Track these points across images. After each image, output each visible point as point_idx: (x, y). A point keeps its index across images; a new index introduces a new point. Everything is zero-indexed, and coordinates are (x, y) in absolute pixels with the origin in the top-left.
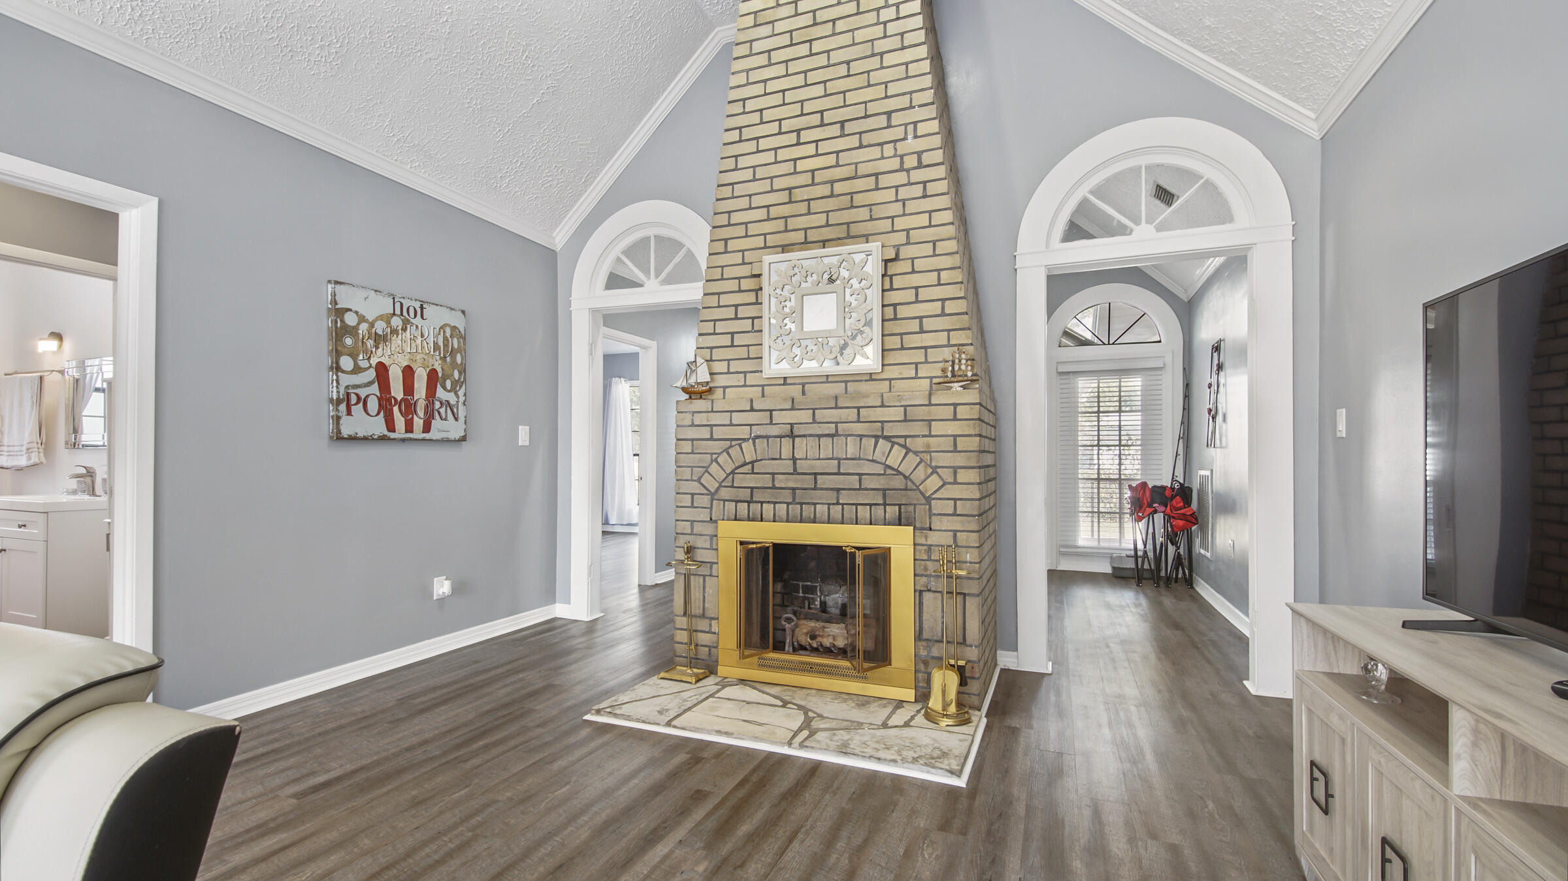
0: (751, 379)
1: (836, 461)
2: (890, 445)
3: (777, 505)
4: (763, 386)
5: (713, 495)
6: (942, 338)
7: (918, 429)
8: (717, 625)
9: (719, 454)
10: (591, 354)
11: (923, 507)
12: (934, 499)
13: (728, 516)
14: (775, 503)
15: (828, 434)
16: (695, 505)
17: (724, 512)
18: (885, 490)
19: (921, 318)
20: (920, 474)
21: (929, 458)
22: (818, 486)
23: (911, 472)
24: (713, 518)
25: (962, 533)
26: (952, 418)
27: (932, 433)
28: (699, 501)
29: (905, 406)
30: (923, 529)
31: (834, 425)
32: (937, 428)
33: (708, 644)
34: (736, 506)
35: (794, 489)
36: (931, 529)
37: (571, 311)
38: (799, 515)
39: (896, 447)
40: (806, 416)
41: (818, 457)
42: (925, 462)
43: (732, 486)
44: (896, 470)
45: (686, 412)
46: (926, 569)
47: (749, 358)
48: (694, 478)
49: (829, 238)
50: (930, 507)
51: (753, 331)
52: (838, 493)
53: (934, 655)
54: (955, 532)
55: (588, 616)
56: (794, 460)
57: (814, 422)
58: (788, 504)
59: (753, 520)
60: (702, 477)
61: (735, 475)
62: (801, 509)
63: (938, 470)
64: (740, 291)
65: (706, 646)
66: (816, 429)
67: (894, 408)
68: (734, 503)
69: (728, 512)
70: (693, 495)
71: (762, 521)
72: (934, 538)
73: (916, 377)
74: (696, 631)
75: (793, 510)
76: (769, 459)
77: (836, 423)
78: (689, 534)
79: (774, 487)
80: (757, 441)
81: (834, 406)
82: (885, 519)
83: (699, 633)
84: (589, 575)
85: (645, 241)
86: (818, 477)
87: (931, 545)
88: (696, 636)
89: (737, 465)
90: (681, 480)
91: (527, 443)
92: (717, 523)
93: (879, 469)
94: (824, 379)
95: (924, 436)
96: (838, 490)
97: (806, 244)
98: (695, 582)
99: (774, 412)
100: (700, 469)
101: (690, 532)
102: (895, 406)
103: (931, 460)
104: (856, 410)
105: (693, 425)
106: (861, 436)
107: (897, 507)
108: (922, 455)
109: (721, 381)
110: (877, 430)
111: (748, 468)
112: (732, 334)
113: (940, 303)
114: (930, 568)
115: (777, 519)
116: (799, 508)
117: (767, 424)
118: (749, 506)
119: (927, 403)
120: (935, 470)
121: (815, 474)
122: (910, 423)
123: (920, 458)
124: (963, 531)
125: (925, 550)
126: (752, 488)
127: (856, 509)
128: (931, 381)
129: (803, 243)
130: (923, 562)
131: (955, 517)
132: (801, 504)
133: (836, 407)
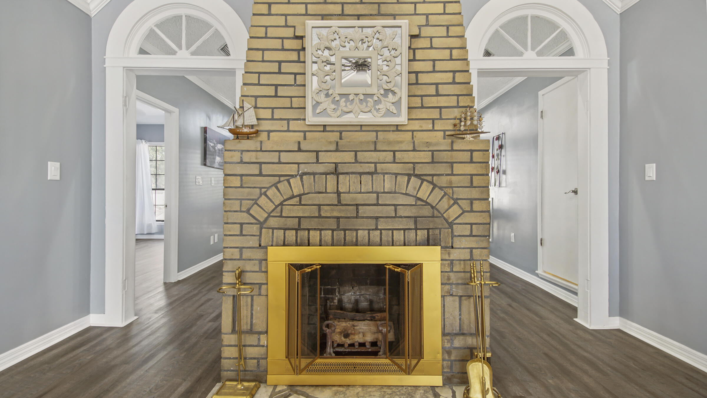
0: (294, 126)
1: (375, 195)
2: (420, 181)
3: (323, 232)
4: (305, 132)
5: (261, 224)
6: (452, 101)
7: (443, 169)
8: (265, 339)
9: (268, 188)
10: (125, 105)
11: (446, 230)
12: (455, 224)
13: (277, 242)
14: (321, 230)
15: (369, 172)
16: (244, 233)
17: (273, 238)
18: (416, 217)
19: (437, 84)
20: (444, 204)
21: (451, 192)
22: (360, 215)
23: (437, 202)
24: (262, 245)
25: (477, 250)
26: (469, 161)
27: (454, 173)
28: (247, 229)
29: (433, 151)
30: (446, 247)
31: (373, 165)
32: (458, 169)
33: (256, 357)
34: (284, 234)
35: (338, 218)
36: (452, 247)
37: (105, 68)
38: (343, 239)
39: (425, 183)
40: (349, 157)
41: (359, 191)
42: (448, 195)
43: (281, 216)
44: (426, 202)
45: (235, 151)
46: (449, 279)
47: (292, 108)
48: (242, 209)
49: (362, 13)
50: (452, 230)
51: (295, 85)
52: (376, 221)
53: (456, 346)
54: (471, 249)
55: (122, 322)
56: (338, 193)
57: (356, 161)
58: (333, 230)
59: (301, 245)
60: (251, 208)
61: (284, 207)
62: (345, 234)
63: (458, 201)
64: (283, 49)
65: (254, 358)
66: (359, 168)
67: (423, 152)
68: (283, 231)
69: (277, 238)
70: (241, 224)
71: (309, 245)
72: (455, 254)
73: (433, 130)
74: (244, 346)
75: (337, 235)
76: (316, 193)
77: (375, 163)
78: (238, 260)
79: (320, 217)
80: (304, 177)
81: (373, 149)
82: (416, 240)
83: (247, 348)
84: (124, 287)
85: (178, 18)
86: (360, 207)
87: (453, 260)
88: (245, 350)
89: (285, 198)
90: (230, 211)
91: (58, 178)
92: (267, 248)
93: (412, 201)
94: (358, 128)
95: (447, 175)
96: (377, 218)
97: (342, 15)
98: (244, 302)
99: (320, 153)
100: (249, 201)
101: (238, 257)
102: (424, 151)
103: (453, 193)
104: (392, 153)
105: (242, 162)
106: (396, 175)
107: (426, 231)
108: (445, 190)
109: (266, 126)
110: (409, 169)
111: (296, 200)
112: (276, 86)
113: (452, 74)
114: (452, 278)
115: (323, 243)
116: (343, 233)
117: (313, 163)
118: (297, 233)
119: (450, 149)
120: (456, 201)
121: (357, 205)
122: (436, 164)
123: (444, 192)
124: (477, 248)
125: (448, 264)
126: (300, 218)
127: (393, 233)
128: (445, 134)
129: (340, 15)
130: (446, 274)
131: (471, 238)
132: (345, 230)
133: (375, 150)
